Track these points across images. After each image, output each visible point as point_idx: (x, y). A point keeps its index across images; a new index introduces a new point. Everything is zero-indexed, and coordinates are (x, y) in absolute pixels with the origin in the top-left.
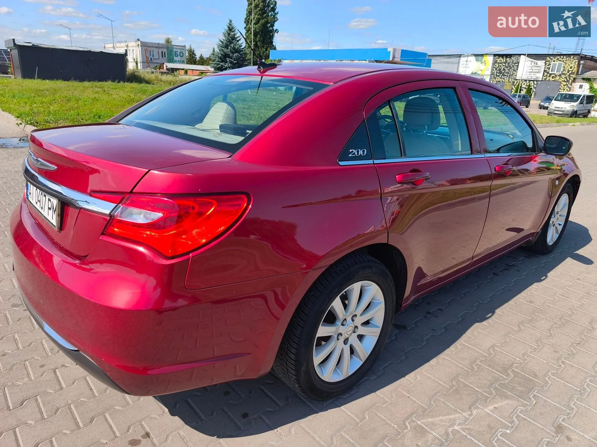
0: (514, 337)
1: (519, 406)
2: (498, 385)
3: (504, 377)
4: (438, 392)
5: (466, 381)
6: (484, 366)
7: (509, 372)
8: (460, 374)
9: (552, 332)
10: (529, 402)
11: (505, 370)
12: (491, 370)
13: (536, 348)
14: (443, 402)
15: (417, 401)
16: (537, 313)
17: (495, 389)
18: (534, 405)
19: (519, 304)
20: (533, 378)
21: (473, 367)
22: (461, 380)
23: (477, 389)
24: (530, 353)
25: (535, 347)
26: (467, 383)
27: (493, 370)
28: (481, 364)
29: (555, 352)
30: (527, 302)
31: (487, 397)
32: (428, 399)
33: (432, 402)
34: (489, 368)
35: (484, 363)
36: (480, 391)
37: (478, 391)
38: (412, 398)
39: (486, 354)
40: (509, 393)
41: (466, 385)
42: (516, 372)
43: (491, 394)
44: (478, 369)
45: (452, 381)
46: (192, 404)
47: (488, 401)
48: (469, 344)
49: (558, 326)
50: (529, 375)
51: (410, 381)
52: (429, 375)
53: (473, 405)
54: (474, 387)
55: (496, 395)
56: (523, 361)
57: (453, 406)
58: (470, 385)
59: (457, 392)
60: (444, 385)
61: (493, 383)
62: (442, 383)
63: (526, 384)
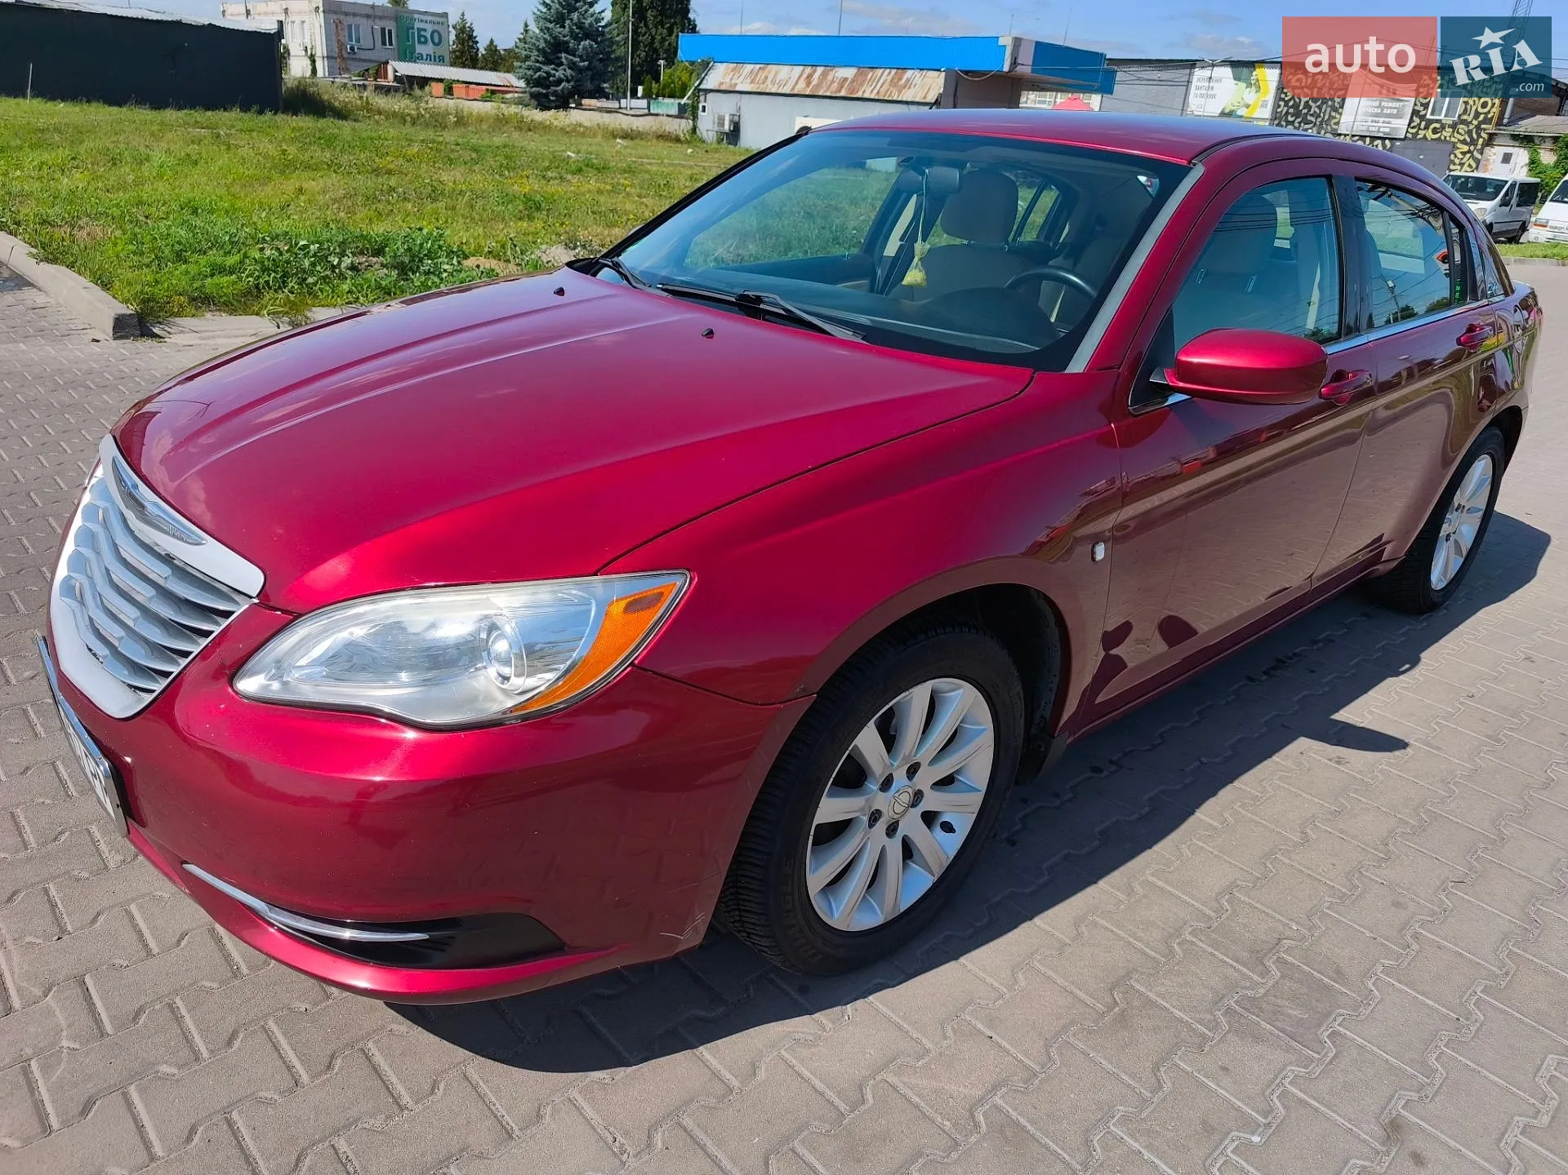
0: (1287, 861)
1: (1291, 1063)
2: (1236, 1002)
3: (1255, 977)
4: (1072, 1023)
5: (1151, 991)
6: (1201, 944)
7: (1269, 963)
8: (1135, 970)
9: (1391, 847)
10: (1318, 1053)
11: (1257, 958)
12: (1221, 956)
13: (1345, 894)
14: (1083, 1053)
15: (1012, 1050)
16: (1354, 793)
17: (1229, 1012)
18: (1331, 1062)
19: (1308, 766)
20: (1335, 981)
21: (1171, 951)
22: (1137, 986)
23: (1178, 1013)
24: (1328, 908)
25: (1344, 890)
26: (1152, 996)
27: (1226, 959)
28: (1194, 939)
29: (1397, 904)
30: (1330, 760)
31: (1203, 1035)
32: (1041, 1043)
33: (1053, 1052)
34: (1216, 953)
35: (1203, 938)
36: (1186, 1018)
37: (1181, 1020)
38: (999, 1040)
39: (1208, 912)
40: (1264, 1024)
41: (1150, 1003)
42: (1286, 963)
43: (1214, 1026)
44: (1184, 957)
45: (1111, 990)
46: (378, 1058)
47: (1207, 1049)
48: (1166, 882)
49: (1408, 830)
50: (1322, 974)
51: (995, 989)
52: (1050, 973)
53: (1164, 1060)
54: (1172, 1009)
55: (1228, 1032)
56: (1309, 931)
57: (1111, 1063)
58: (1160, 1000)
59: (1123, 1019)
60: (1089, 1001)
61: (1223, 997)
62: (1083, 996)
63: (1314, 1001)
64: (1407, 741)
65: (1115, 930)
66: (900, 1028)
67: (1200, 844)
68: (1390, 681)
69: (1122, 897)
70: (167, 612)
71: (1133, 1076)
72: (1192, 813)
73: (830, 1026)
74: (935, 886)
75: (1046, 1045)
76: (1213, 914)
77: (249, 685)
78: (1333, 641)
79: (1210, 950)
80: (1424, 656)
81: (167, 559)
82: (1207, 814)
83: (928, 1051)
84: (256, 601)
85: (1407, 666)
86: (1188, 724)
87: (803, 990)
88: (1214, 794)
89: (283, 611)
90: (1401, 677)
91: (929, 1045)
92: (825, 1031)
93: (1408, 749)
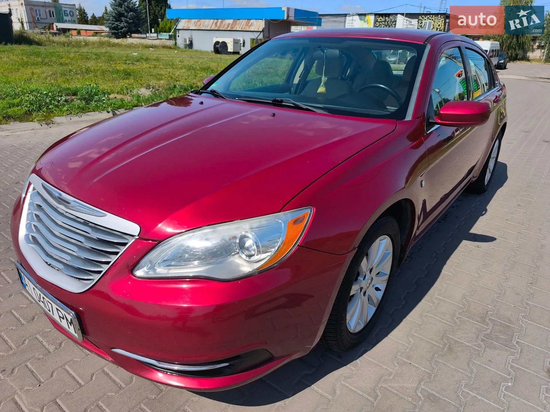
0: (477, 284)
1: (509, 355)
2: (483, 336)
3: (485, 327)
4: (435, 354)
5: (455, 337)
7: (487, 320)
8: (447, 330)
9: (506, 274)
10: (516, 350)
11: (483, 319)
12: (472, 321)
13: (500, 293)
14: (443, 364)
15: (420, 367)
16: (487, 257)
17: (482, 340)
18: (521, 352)
19: (469, 250)
20: (510, 324)
21: (455, 322)
22: (450, 336)
23: (467, 344)
24: (497, 298)
25: (499, 291)
26: (456, 339)
27: (473, 322)
28: (461, 316)
29: (517, 294)
30: (475, 247)
31: (478, 350)
33: (433, 365)
35: (463, 315)
36: (470, 345)
37: (469, 346)
38: (414, 364)
39: (461, 306)
40: (495, 343)
41: (456, 342)
42: (492, 320)
43: (480, 346)
44: (460, 322)
45: (442, 339)
47: (481, 355)
48: (443, 297)
49: (509, 268)
50: (505, 322)
51: (404, 345)
52: (420, 336)
53: (470, 361)
54: (464, 343)
55: (485, 348)
56: (495, 307)
57: (454, 366)
58: (459, 340)
59: (450, 349)
60: (437, 344)
61: (478, 335)
62: (434, 343)
63: (507, 332)
64: (495, 237)
65: (434, 317)
66: (379, 365)
67: (448, 282)
68: (481, 218)
69: (431, 305)
70: (89, 245)
71: (462, 369)
72: (441, 271)
73: (354, 369)
74: (376, 311)
75: (430, 363)
76: (463, 307)
77: (140, 273)
78: (459, 206)
79: (467, 319)
80: (488, 207)
81: (86, 223)
82: (446, 271)
83: (391, 372)
84: (137, 237)
85: (484, 212)
86: (426, 240)
87: (340, 357)
88: (445, 264)
89: (152, 241)
90: (484, 216)
91: (391, 370)
92: (353, 371)
93: (497, 240)
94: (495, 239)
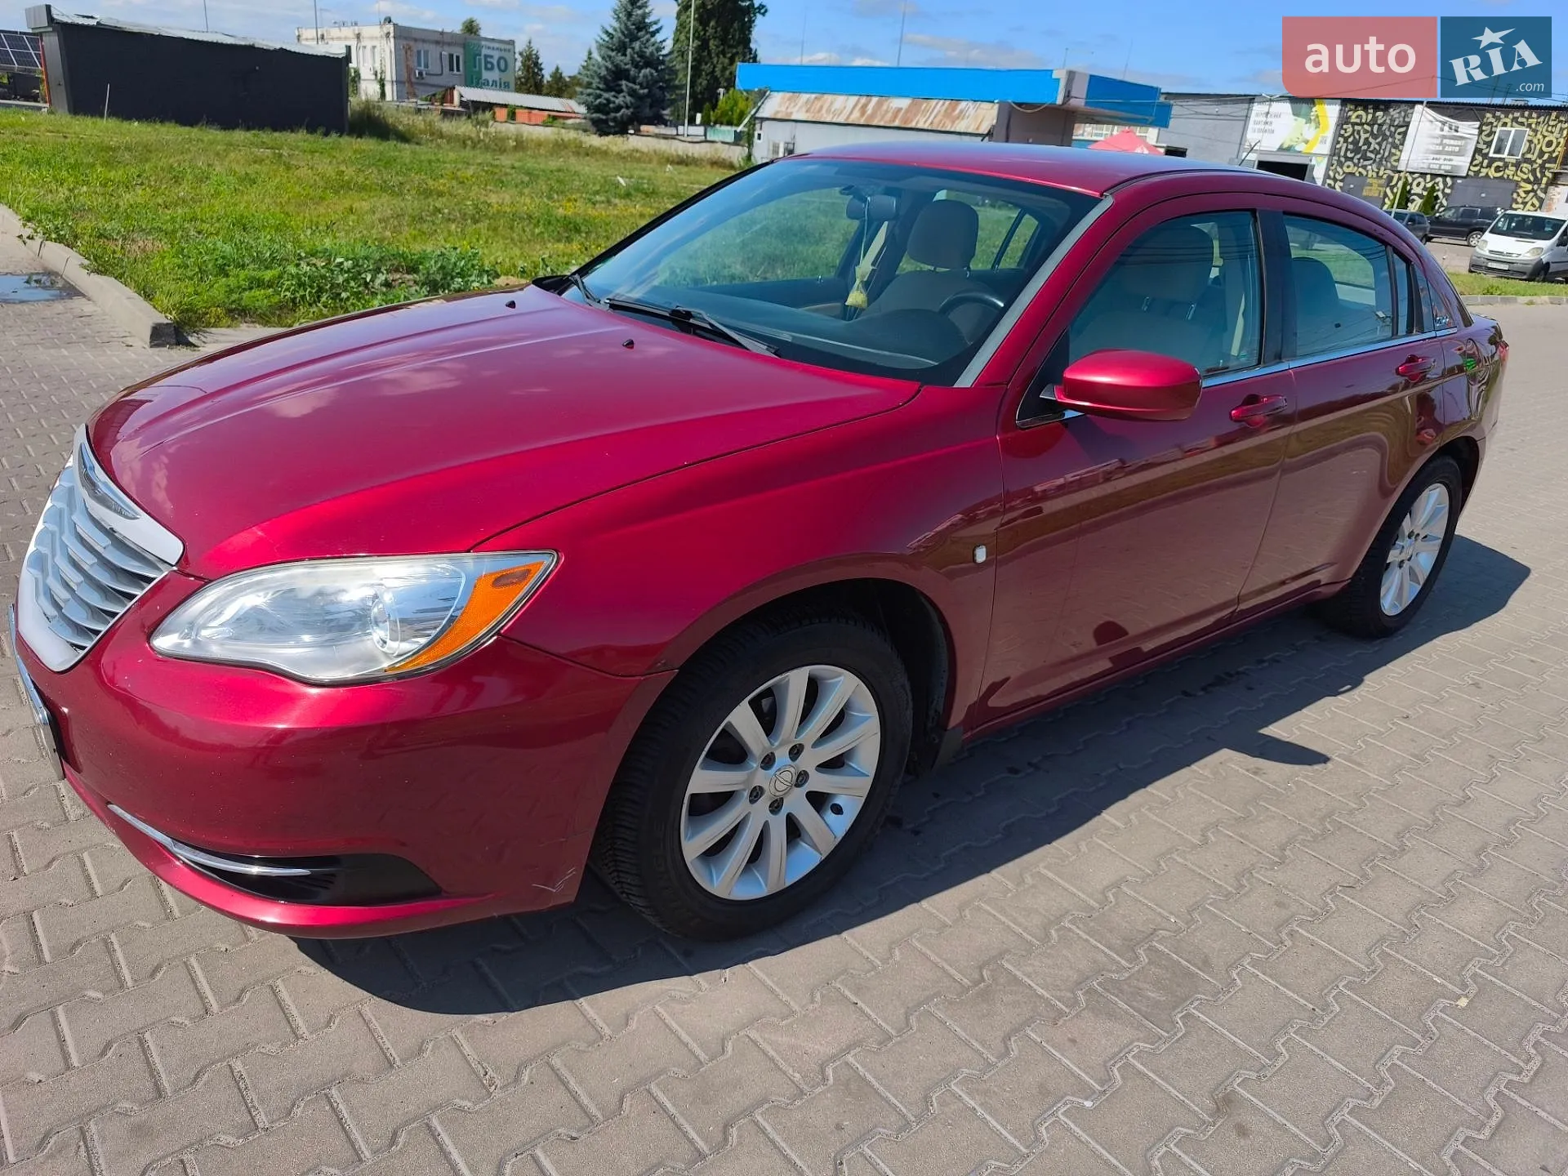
0: (1181, 860)
1: (1138, 1040)
2: (1100, 984)
3: (1123, 962)
4: (937, 994)
5: (1019, 970)
6: (1078, 932)
7: (1140, 951)
8: (1007, 951)
9: (1287, 853)
10: (1168, 1032)
11: (1129, 947)
12: (1095, 943)
13: (1230, 893)
14: (940, 1021)
15: (873, 1016)
16: (1264, 801)
17: (1090, 992)
18: (1177, 1041)
19: (1224, 774)
20: (1200, 970)
21: (1048, 936)
22: (1007, 965)
23: (1040, 991)
24: (1210, 904)
25: (1230, 889)
26: (1019, 974)
27: (1099, 945)
28: (1073, 927)
29: (1279, 904)
30: (1247, 770)
31: (1059, 1011)
32: (903, 1011)
33: (913, 1020)
34: (1091, 940)
35: (1081, 926)
36: (1047, 995)
37: (1041, 997)
38: (863, 1006)
39: (1092, 903)
40: (1122, 1004)
41: (1016, 981)
42: (1157, 951)
43: (1074, 1003)
44: (1059, 942)
45: (981, 967)
46: (284, 995)
47: (1060, 1023)
48: (1057, 874)
49: (1309, 838)
50: (1189, 962)
51: (871, 962)
52: (925, 950)
53: (1016, 1031)
54: (1035, 987)
55: (1084, 1009)
56: (1187, 924)
57: (965, 1031)
58: (1026, 979)
59: (986, 995)
60: (958, 976)
61: (1087, 978)
62: (952, 971)
63: (1175, 986)
64: (1329, 756)
65: (998, 915)
66: (772, 991)
67: (1100, 842)
68: (1327, 701)
69: (1010, 886)
70: (105, 579)
71: (983, 1043)
72: (1098, 813)
73: (707, 986)
74: (823, 864)
75: (906, 1013)
76: (1096, 905)
77: (164, 642)
78: (1278, 661)
79: (1085, 936)
80: (1369, 679)
81: (110, 533)
82: (1111, 816)
83: (794, 1012)
84: (175, 568)
85: (1349, 687)
86: (1114, 733)
87: (687, 954)
88: (1124, 796)
89: (197, 578)
90: (1339, 697)
91: (796, 1007)
92: (700, 990)
93: (1329, 765)
94: (1324, 759)
